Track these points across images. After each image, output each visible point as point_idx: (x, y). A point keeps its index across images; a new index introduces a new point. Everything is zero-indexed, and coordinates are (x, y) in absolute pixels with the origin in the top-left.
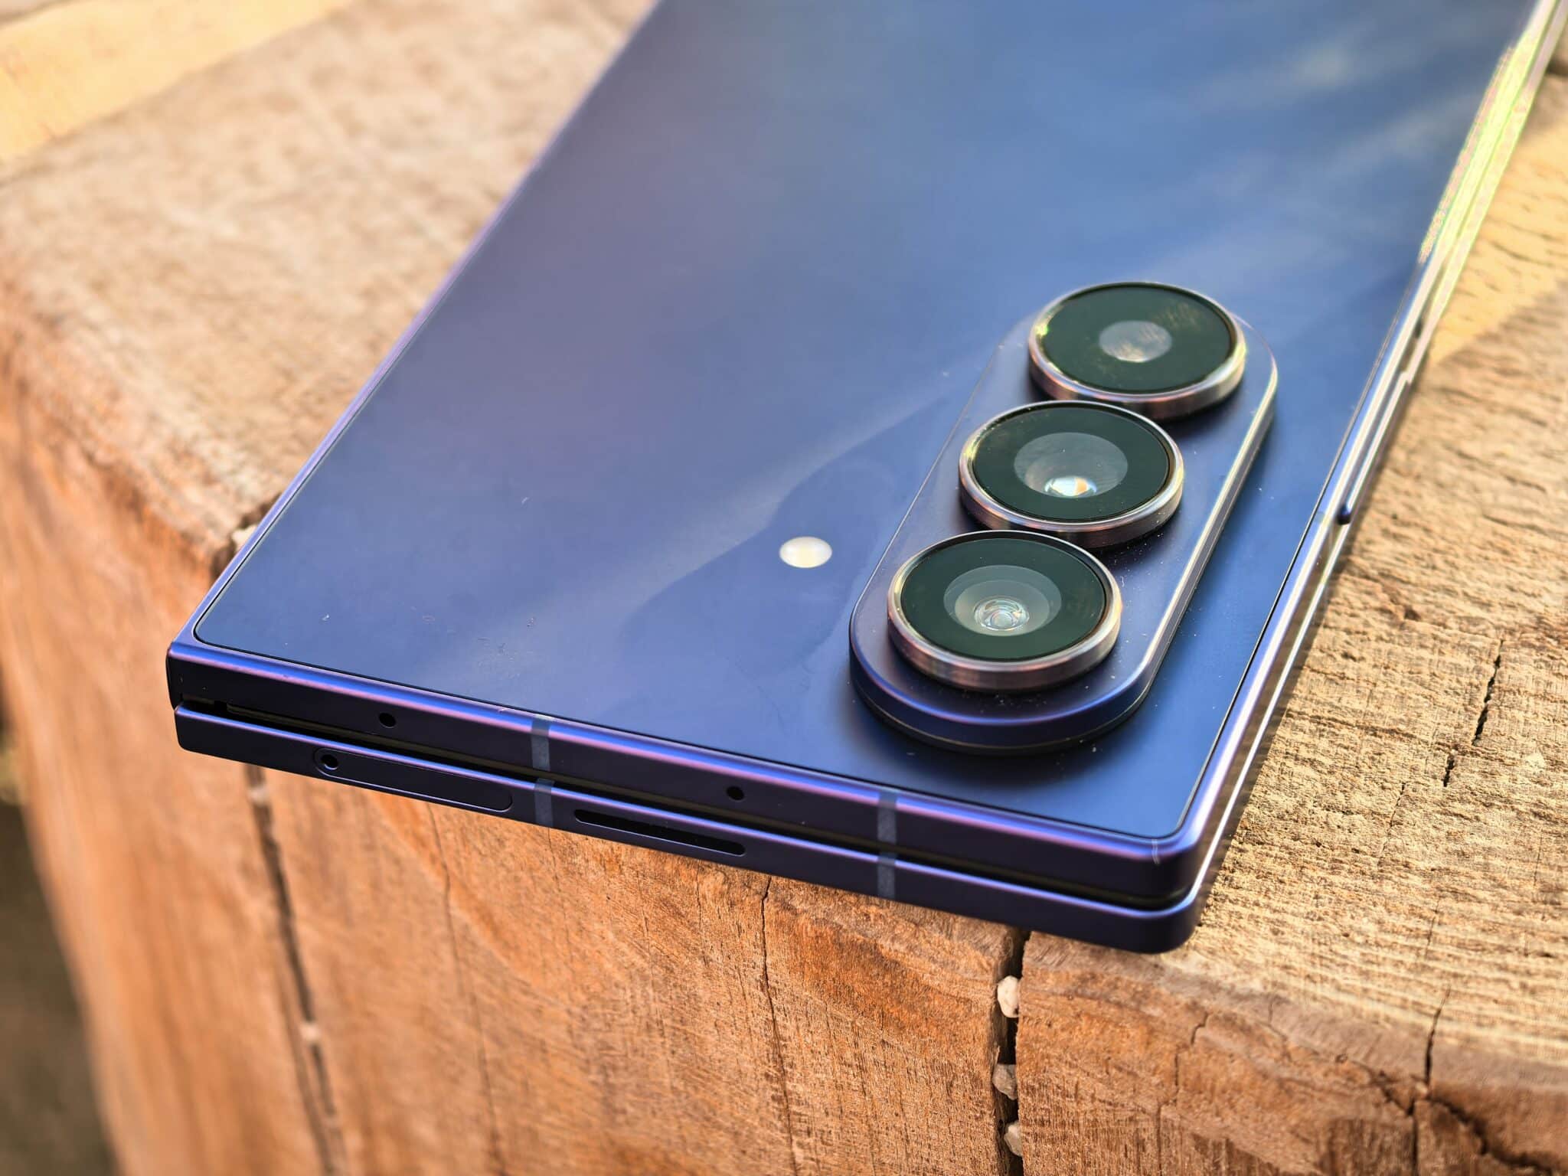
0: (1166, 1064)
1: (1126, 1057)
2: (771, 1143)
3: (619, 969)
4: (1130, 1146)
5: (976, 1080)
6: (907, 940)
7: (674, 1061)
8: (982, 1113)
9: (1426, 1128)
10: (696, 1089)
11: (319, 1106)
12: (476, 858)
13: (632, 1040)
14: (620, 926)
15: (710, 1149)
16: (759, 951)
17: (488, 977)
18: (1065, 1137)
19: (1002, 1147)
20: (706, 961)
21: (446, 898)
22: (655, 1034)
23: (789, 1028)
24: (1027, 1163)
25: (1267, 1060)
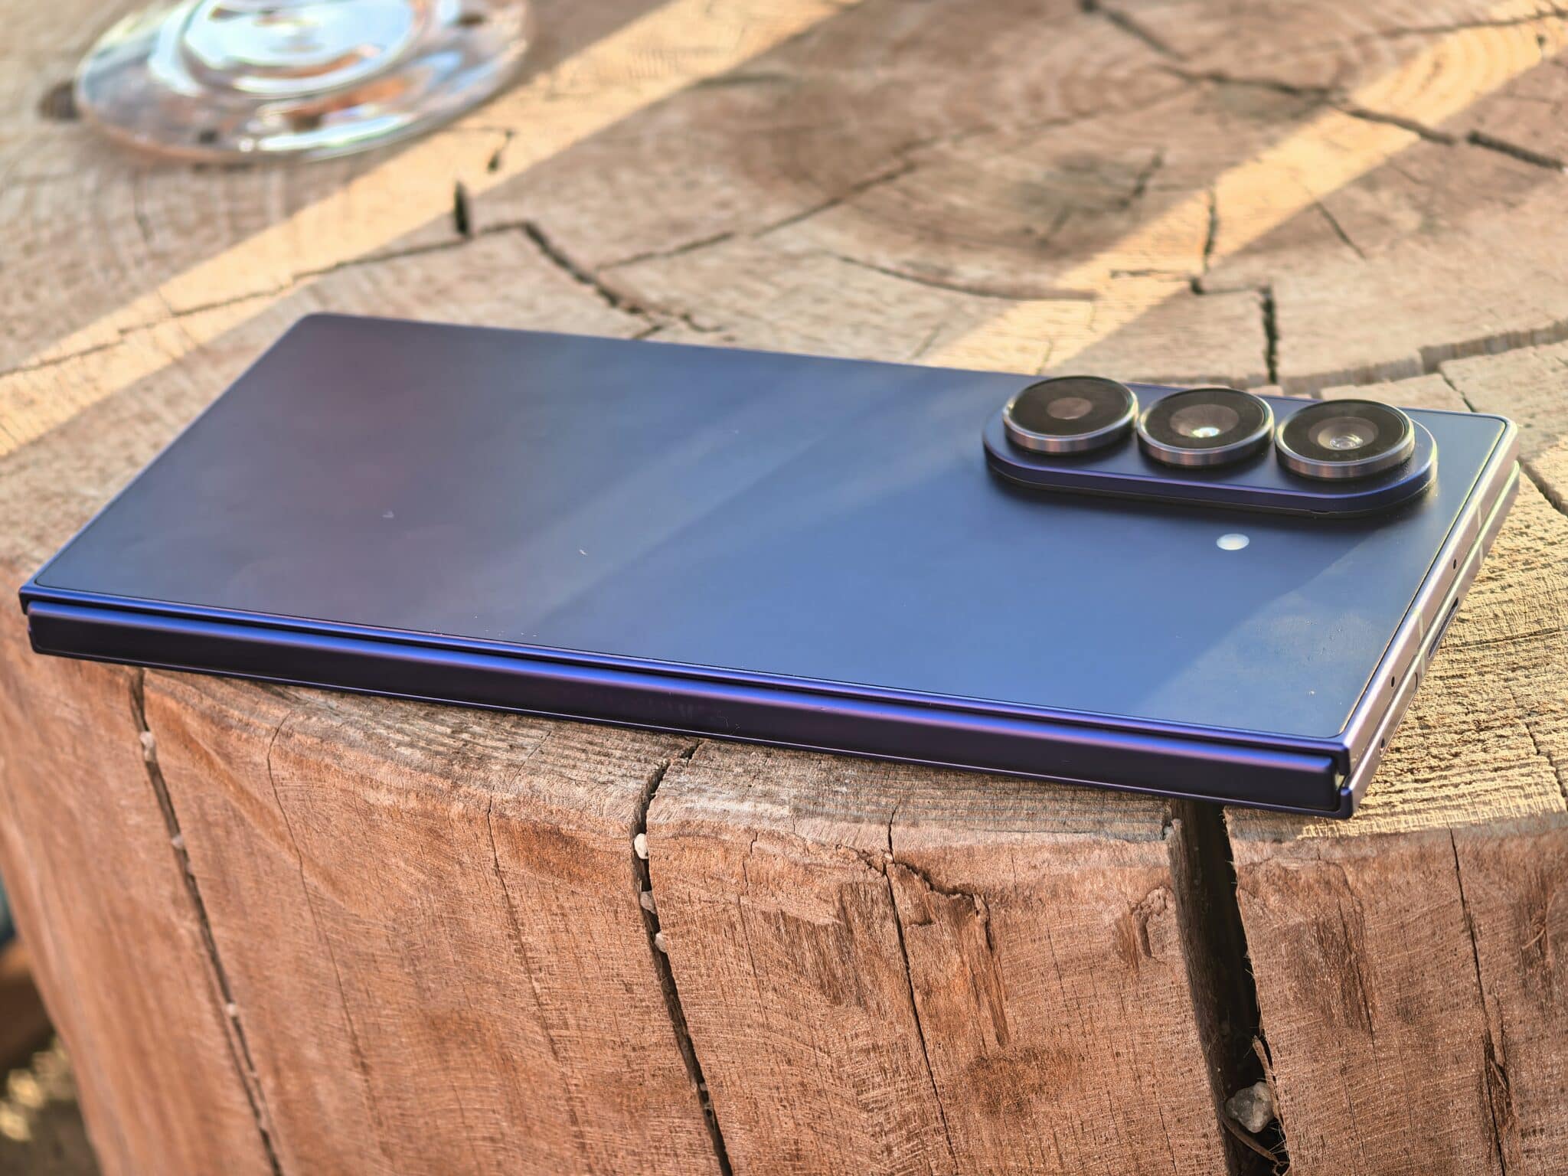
0: (738, 869)
1: (714, 869)
2: (520, 983)
3: (411, 886)
4: (727, 928)
5: (630, 904)
6: (577, 822)
7: (453, 941)
8: (638, 926)
9: (895, 881)
10: (469, 957)
11: (244, 1066)
12: (315, 836)
13: (425, 934)
14: (407, 855)
15: (484, 1000)
16: (490, 848)
17: (333, 920)
18: (688, 932)
19: (655, 949)
20: (460, 864)
21: (301, 871)
22: (439, 926)
23: (516, 898)
24: (670, 955)
25: (796, 855)
